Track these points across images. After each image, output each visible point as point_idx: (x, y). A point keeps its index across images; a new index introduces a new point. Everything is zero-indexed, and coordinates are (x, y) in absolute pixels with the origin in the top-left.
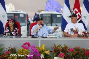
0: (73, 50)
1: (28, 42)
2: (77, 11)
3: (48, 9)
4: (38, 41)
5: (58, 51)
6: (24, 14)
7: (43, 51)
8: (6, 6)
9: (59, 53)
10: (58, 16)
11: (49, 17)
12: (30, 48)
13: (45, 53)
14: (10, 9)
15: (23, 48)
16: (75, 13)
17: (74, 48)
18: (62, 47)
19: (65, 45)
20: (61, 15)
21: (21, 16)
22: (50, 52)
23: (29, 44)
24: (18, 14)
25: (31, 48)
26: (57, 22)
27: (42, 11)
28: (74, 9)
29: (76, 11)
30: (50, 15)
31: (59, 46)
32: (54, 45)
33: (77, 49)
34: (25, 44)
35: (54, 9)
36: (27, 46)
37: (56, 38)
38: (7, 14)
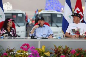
0: (74, 52)
1: (27, 43)
2: (79, 10)
3: (48, 8)
4: (38, 42)
5: (59, 52)
6: (23, 14)
7: (43, 53)
8: (3, 5)
9: (60, 54)
10: (59, 16)
11: (49, 17)
12: (29, 50)
13: (45, 55)
14: (7, 8)
15: (22, 50)
16: (76, 12)
17: (76, 50)
18: (63, 49)
19: (66, 46)
20: (61, 14)
21: (19, 15)
22: (51, 53)
23: (28, 45)
24: (17, 14)
25: (31, 49)
26: (57, 22)
27: (41, 10)
28: (76, 8)
29: (77, 11)
30: (50, 15)
31: (60, 47)
32: (55, 46)
33: (80, 51)
34: (24, 45)
35: (54, 8)
36: (26, 47)
37: (57, 39)
38: (5, 13)
